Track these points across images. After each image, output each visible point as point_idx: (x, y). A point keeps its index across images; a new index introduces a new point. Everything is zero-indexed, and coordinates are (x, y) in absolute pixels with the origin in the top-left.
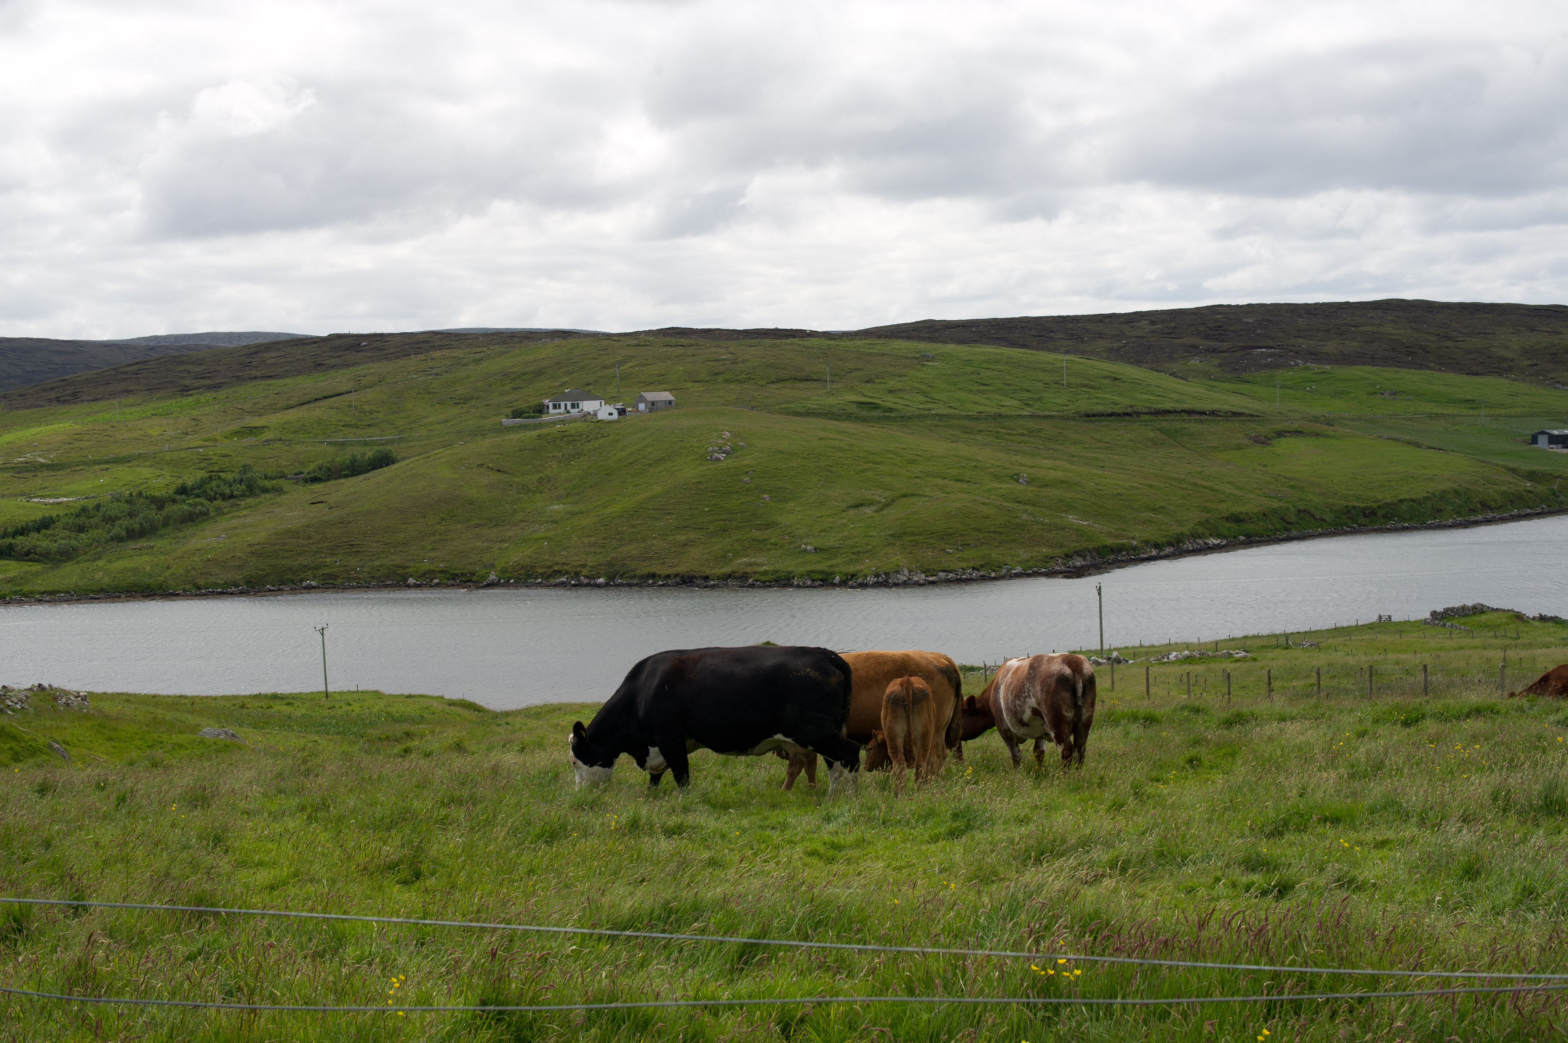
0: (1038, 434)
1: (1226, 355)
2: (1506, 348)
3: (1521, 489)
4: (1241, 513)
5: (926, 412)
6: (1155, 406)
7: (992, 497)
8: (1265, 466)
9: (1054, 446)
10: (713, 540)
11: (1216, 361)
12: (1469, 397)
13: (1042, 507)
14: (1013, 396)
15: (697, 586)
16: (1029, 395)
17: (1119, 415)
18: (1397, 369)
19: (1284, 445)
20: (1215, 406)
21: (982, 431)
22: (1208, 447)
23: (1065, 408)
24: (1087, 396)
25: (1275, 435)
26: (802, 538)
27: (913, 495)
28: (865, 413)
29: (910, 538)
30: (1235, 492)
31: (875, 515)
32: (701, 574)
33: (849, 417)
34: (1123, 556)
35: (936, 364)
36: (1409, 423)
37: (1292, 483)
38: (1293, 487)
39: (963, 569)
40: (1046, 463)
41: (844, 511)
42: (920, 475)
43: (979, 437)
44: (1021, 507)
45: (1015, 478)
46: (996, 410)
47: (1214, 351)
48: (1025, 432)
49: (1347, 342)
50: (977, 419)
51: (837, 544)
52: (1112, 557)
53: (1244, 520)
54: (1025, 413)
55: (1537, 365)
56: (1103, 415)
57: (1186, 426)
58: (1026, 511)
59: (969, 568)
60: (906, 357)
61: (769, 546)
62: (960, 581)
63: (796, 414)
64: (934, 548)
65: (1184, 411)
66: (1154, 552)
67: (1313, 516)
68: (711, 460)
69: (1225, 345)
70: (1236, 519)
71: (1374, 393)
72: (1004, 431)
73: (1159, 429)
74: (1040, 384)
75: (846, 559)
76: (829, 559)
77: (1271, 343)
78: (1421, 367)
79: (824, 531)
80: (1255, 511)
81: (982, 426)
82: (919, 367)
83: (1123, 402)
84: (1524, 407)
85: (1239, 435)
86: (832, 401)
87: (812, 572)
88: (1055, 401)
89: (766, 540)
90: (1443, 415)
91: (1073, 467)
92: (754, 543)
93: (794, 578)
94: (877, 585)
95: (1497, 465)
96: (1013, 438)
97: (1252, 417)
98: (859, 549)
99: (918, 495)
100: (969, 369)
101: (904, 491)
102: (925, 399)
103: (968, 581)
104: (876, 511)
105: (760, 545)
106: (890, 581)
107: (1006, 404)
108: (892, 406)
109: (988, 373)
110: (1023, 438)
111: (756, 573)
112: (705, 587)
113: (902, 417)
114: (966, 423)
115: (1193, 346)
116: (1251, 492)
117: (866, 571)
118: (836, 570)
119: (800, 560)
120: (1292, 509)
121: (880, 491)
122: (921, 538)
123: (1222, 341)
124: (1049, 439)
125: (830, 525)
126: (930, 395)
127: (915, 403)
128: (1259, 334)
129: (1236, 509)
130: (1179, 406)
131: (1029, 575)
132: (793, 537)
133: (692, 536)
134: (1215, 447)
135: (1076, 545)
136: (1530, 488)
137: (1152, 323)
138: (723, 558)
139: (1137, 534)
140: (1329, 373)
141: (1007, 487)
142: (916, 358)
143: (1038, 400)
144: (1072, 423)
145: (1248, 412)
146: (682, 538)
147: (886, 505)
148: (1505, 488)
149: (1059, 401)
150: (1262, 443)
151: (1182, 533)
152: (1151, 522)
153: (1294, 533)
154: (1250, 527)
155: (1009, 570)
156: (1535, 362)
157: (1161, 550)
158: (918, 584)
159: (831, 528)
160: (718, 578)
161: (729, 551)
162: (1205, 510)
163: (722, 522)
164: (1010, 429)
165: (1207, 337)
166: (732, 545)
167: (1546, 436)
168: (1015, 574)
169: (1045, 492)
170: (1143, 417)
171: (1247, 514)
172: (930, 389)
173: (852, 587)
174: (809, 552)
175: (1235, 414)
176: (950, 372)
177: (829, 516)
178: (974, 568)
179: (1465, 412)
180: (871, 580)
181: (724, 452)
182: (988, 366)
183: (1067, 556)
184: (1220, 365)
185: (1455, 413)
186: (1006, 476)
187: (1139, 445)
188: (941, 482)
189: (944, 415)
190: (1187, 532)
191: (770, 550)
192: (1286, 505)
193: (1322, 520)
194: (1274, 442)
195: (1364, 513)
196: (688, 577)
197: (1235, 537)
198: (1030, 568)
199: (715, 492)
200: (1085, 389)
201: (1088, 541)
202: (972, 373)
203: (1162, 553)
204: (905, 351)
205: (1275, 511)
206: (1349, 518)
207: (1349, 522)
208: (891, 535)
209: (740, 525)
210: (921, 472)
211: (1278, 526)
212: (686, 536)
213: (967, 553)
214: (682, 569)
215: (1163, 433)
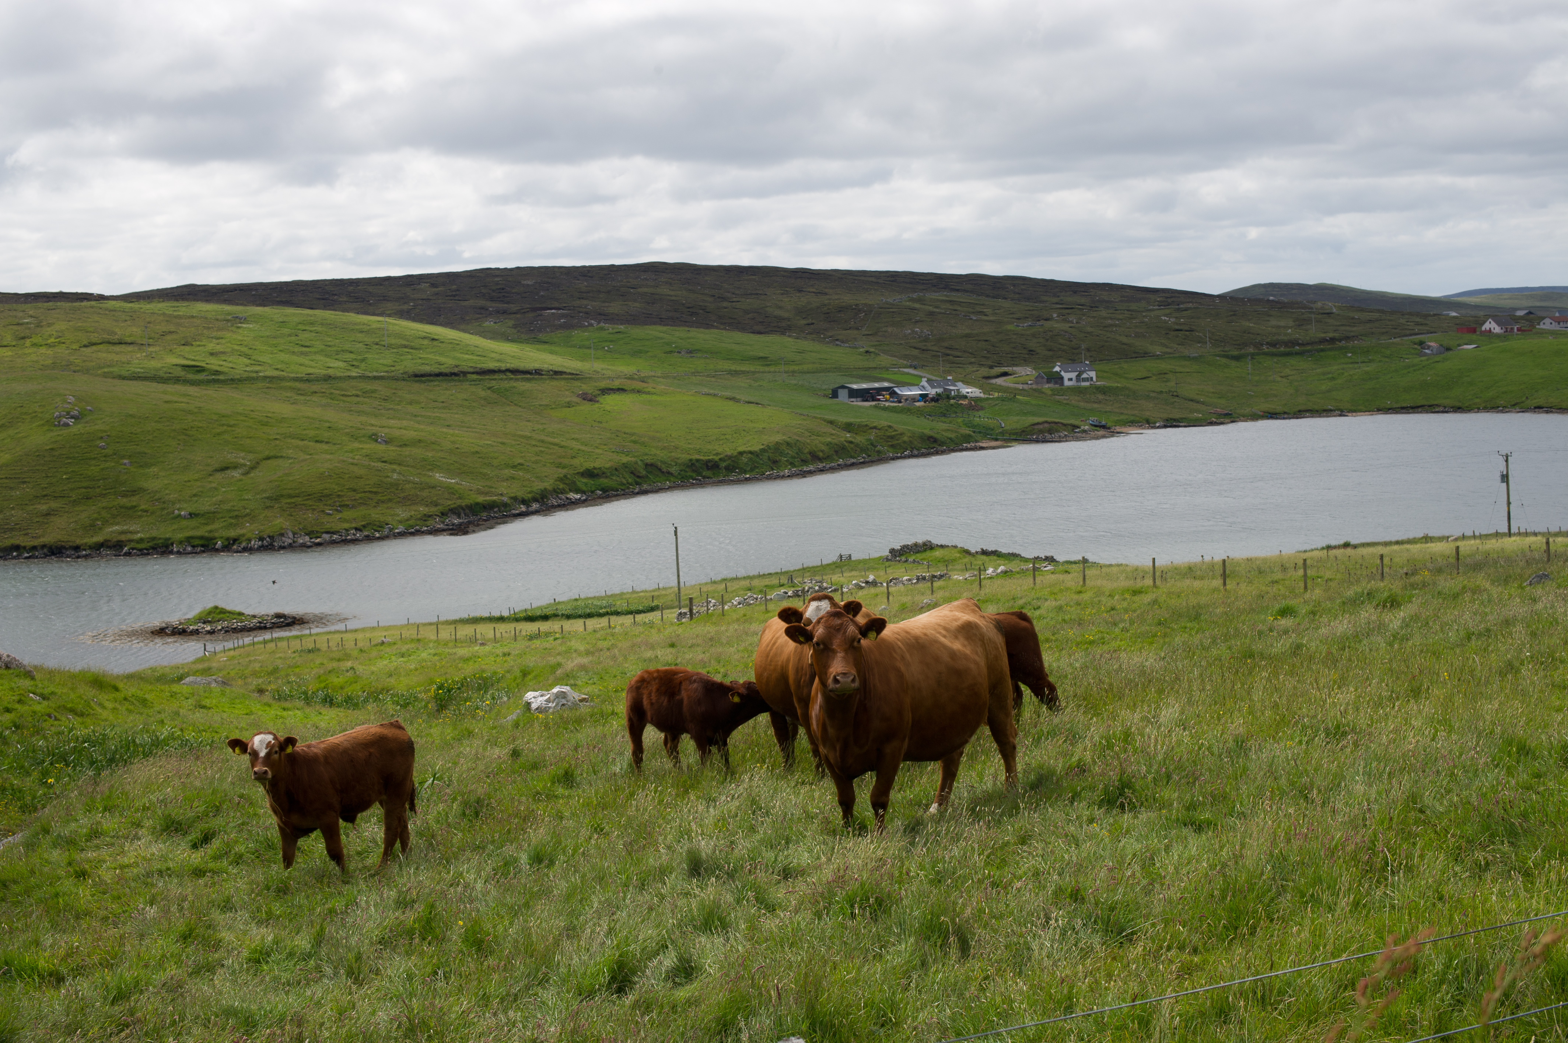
0: (373, 395)
1: (518, 316)
2: (781, 308)
3: (843, 439)
4: (595, 468)
5: (254, 375)
6: (479, 366)
7: (357, 457)
8: (601, 422)
9: (392, 406)
10: (77, 509)
11: (511, 323)
12: (761, 355)
13: (408, 466)
14: (337, 357)
15: (68, 557)
16: (353, 356)
17: (446, 375)
18: (687, 329)
19: (611, 402)
20: (537, 366)
21: (316, 392)
22: (540, 405)
23: (393, 369)
24: (410, 357)
25: (599, 392)
26: (174, 503)
27: (276, 457)
28: (191, 376)
29: (289, 501)
30: (583, 448)
31: (243, 478)
32: (71, 544)
33: (177, 380)
34: (495, 512)
35: (251, 326)
36: (713, 379)
37: (633, 438)
38: (635, 442)
39: (347, 530)
40: (392, 422)
41: (210, 475)
42: (278, 437)
43: (315, 398)
44: (388, 466)
45: (374, 438)
46: (324, 372)
47: (504, 312)
48: (359, 393)
49: (630, 303)
50: (308, 381)
51: (212, 509)
52: (484, 515)
53: (598, 475)
54: (354, 374)
55: (813, 324)
56: (430, 375)
57: (515, 384)
58: (394, 471)
59: (352, 528)
60: (217, 320)
61: (140, 513)
62: (345, 542)
63: (124, 378)
64: (314, 510)
65: (508, 370)
66: (523, 508)
67: (660, 470)
68: (59, 425)
69: (513, 307)
70: (590, 474)
71: (671, 352)
72: (338, 392)
73: (489, 388)
74: (361, 345)
75: (225, 524)
76: (206, 524)
77: (556, 305)
78: (708, 326)
79: (195, 495)
80: (607, 466)
81: (315, 387)
82: (234, 329)
83: (448, 362)
84: (814, 363)
85: (567, 393)
86: (154, 364)
87: (192, 538)
88: (381, 361)
89: (135, 507)
90: (743, 372)
91: (422, 427)
92: (123, 510)
93: (172, 544)
94: (263, 549)
95: (815, 417)
96: (348, 399)
97: (575, 376)
98: (236, 513)
99: (281, 457)
100: (286, 331)
101: (267, 453)
102: (249, 361)
103: (354, 541)
104: (243, 474)
105: (129, 512)
106: (276, 544)
107: (332, 365)
108: (219, 369)
109: (306, 335)
110: (358, 399)
111: (131, 541)
112: (78, 557)
113: (232, 380)
114: (297, 385)
115: (482, 308)
116: (597, 447)
117: (249, 535)
118: (216, 535)
119: (175, 527)
120: (640, 463)
121: (242, 454)
122: (298, 500)
123: (508, 303)
124: (384, 400)
125: (200, 489)
126: (253, 358)
127: (239, 366)
128: (542, 296)
129: (589, 465)
130: (503, 366)
131: (413, 534)
132: (164, 503)
133: (54, 505)
134: (547, 405)
135: (450, 503)
136: (850, 439)
137: (433, 285)
138: (92, 527)
139: (505, 491)
140: (624, 333)
141: (370, 446)
142: (228, 321)
143: (363, 360)
144: (403, 383)
145: (568, 371)
146: (44, 508)
147: (253, 468)
148: (829, 440)
149: (385, 362)
150: (591, 400)
151: (545, 489)
152: (514, 478)
153: (645, 487)
154: (604, 482)
155: (391, 530)
156: (810, 321)
157: (528, 506)
158: (304, 547)
159: (202, 492)
160: (91, 548)
161: (97, 519)
162: (560, 466)
163: (84, 490)
164: (342, 390)
165: (492, 299)
166: (99, 513)
167: (846, 391)
168: (398, 533)
169: (406, 451)
170: (469, 376)
171: (600, 468)
172: (251, 351)
173: (237, 552)
174: (185, 518)
175: (556, 373)
176: (268, 334)
177: (196, 480)
178: (356, 529)
179: (762, 369)
180: (255, 543)
181: (72, 417)
182: (304, 328)
183: (443, 514)
184: (515, 326)
185: (752, 369)
186: (364, 436)
187: (474, 404)
188: (301, 443)
189: (273, 377)
190: (550, 488)
191: (140, 517)
192: (633, 459)
193: (669, 473)
194: (601, 399)
195: (707, 466)
196: (57, 547)
197: (592, 492)
198: (412, 527)
199: (70, 458)
200: (407, 350)
201: (460, 498)
202: (290, 335)
203: (530, 509)
204: (214, 313)
205: (625, 466)
206: (694, 471)
207: (694, 475)
208: (268, 498)
209: (104, 492)
210: (278, 434)
211: (630, 480)
212: (47, 506)
213: (347, 514)
214: (49, 539)
215: (493, 392)
